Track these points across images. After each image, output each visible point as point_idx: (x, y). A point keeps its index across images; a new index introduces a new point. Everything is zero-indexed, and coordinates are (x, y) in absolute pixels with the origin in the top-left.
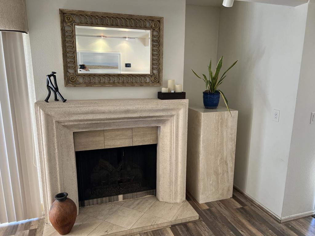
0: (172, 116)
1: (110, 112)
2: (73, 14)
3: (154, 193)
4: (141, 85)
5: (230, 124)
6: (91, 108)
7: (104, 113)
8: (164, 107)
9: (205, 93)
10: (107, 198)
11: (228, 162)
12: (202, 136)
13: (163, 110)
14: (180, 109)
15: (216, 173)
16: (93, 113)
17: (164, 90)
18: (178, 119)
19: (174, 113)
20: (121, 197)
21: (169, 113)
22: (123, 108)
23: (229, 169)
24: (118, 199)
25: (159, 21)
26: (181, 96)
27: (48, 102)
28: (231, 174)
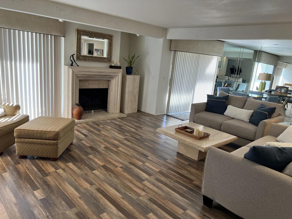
0: (116, 76)
1: (95, 72)
2: (81, 31)
3: (106, 110)
4: (104, 62)
5: (137, 81)
6: (88, 70)
7: (92, 72)
8: (114, 72)
9: (127, 68)
10: (88, 111)
11: (136, 97)
12: (127, 85)
13: (114, 73)
14: (119, 73)
15: (132, 101)
16: (89, 72)
17: (113, 65)
18: (118, 77)
19: (117, 74)
20: (93, 111)
21: (116, 75)
22: (100, 71)
23: (136, 100)
24: (92, 112)
25: (111, 36)
26: (119, 68)
27: (73, 66)
28: (137, 102)
